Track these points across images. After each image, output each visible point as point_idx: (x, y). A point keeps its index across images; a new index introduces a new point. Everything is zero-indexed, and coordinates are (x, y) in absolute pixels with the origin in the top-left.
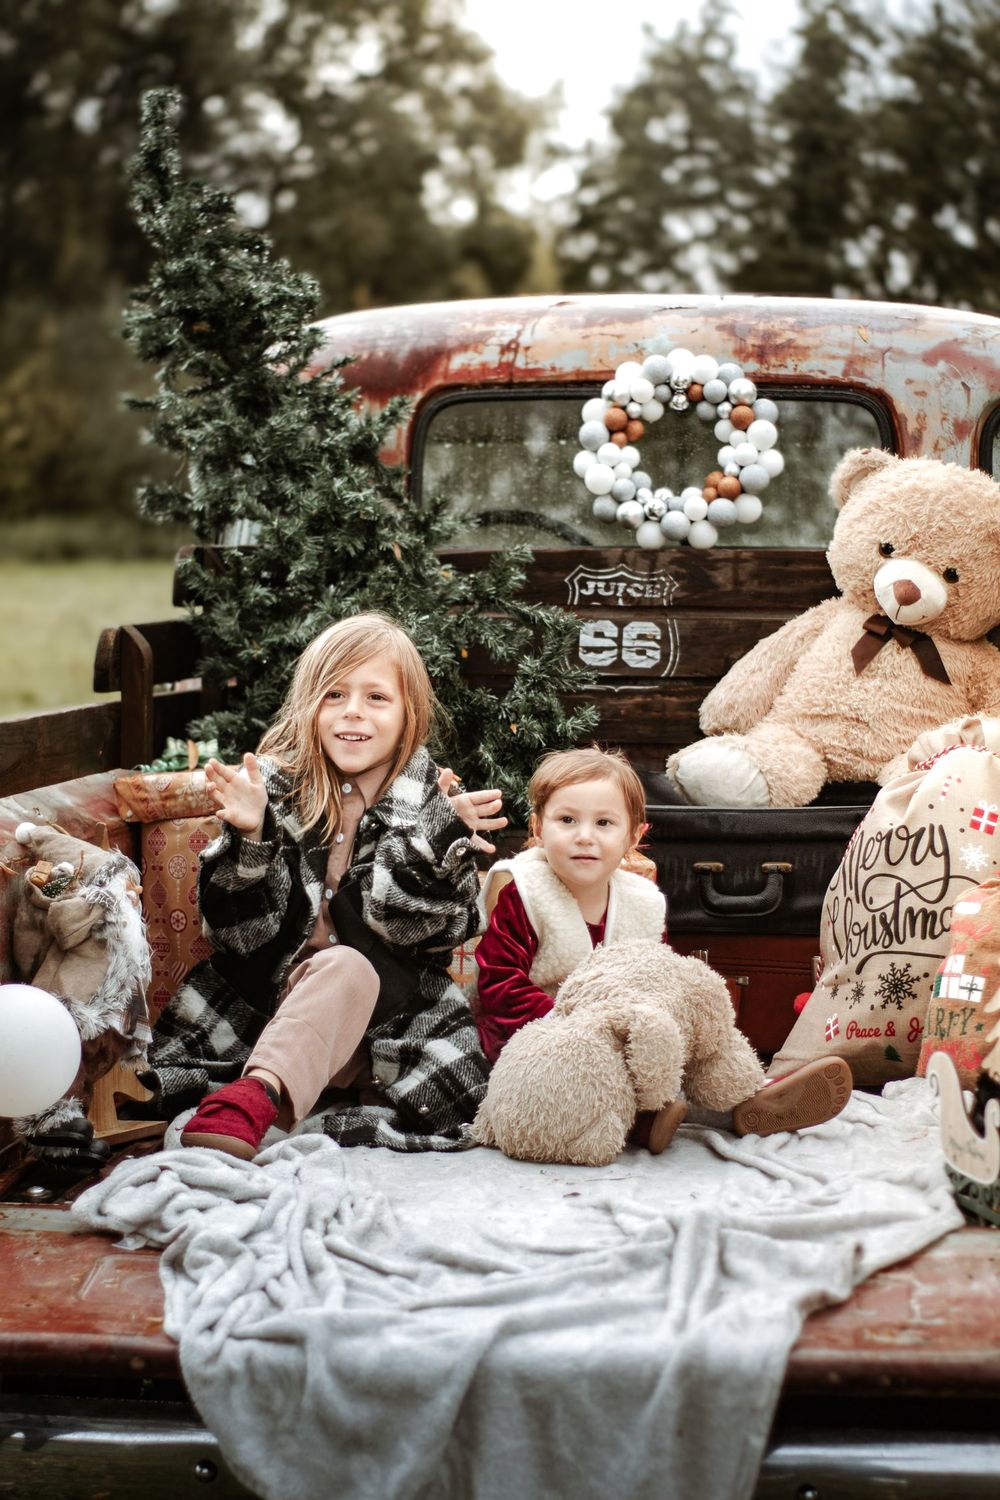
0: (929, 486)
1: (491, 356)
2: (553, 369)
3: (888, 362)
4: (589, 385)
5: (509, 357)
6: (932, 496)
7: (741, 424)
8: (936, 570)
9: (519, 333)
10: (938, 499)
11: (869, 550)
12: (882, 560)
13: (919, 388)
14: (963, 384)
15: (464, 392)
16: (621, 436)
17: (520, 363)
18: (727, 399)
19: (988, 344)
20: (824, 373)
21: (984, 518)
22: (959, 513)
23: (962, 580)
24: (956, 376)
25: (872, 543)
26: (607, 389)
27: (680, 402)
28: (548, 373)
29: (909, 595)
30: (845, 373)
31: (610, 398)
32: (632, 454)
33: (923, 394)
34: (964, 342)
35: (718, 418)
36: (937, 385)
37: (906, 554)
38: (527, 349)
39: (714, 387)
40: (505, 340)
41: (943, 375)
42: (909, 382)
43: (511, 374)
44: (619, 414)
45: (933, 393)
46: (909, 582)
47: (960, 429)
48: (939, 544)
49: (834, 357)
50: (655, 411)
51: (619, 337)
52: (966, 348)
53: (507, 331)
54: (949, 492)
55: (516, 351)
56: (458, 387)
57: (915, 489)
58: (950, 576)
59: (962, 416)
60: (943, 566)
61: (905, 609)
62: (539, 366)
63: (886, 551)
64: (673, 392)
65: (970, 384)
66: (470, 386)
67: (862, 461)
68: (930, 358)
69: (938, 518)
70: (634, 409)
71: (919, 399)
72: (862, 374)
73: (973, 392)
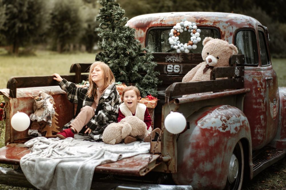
0: (215, 43)
1: (159, 22)
2: (168, 24)
3: (220, 23)
4: (171, 27)
5: (161, 22)
6: (215, 45)
7: (194, 33)
8: (215, 57)
9: (163, 18)
10: (216, 45)
11: (205, 54)
12: (207, 55)
13: (225, 27)
14: (232, 27)
15: (154, 28)
16: (176, 35)
17: (163, 23)
18: (192, 29)
19: (237, 20)
20: (209, 25)
21: (224, 49)
22: (219, 48)
23: (219, 59)
24: (231, 25)
25: (206, 52)
26: (174, 27)
27: (186, 29)
28: (167, 25)
29: (210, 61)
30: (213, 25)
31: (174, 29)
32: (177, 38)
33: (225, 28)
34: (233, 19)
35: (191, 32)
36: (228, 27)
37: (211, 54)
38: (164, 21)
39: (190, 27)
40: (161, 19)
41: (229, 25)
42: (223, 26)
43: (161, 25)
44: (176, 31)
45: (227, 28)
46: (210, 59)
47: (231, 34)
48: (216, 53)
49: (211, 22)
50: (182, 31)
51: (178, 19)
52: (233, 21)
53: (162, 18)
54: (218, 44)
55: (162, 21)
56: (153, 27)
57: (213, 44)
58: (218, 58)
59: (231, 32)
60: (216, 56)
61: (210, 63)
62: (166, 24)
63: (208, 54)
64: (185, 28)
65: (233, 27)
66: (155, 27)
67: (207, 39)
68: (227, 22)
69: (216, 48)
70: (178, 30)
71: (225, 29)
72: (215, 25)
73: (233, 28)
